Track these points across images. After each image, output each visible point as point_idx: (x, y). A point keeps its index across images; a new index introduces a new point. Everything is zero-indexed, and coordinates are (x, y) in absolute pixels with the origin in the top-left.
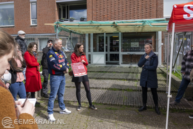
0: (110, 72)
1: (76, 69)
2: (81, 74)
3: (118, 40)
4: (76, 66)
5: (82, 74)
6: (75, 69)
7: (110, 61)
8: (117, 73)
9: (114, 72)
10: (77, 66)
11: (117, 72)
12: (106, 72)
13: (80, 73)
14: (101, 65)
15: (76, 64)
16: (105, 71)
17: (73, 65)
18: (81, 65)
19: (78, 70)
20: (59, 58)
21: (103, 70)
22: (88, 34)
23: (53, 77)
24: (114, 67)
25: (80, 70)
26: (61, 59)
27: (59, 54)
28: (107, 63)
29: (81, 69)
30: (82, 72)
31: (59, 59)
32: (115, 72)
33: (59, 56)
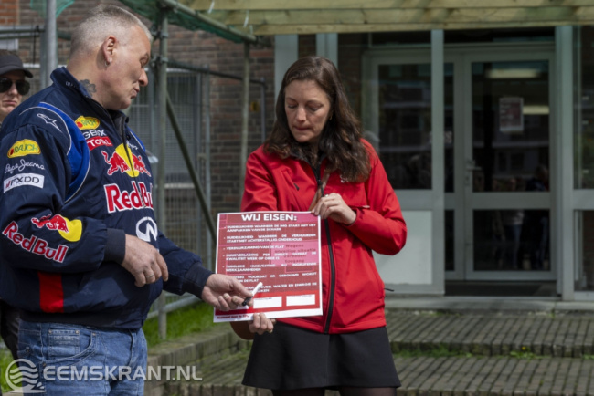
0: (491, 351)
1: (248, 263)
2: (276, 301)
3: (543, 110)
4: (255, 234)
5: (284, 307)
6: (242, 257)
7: (477, 268)
8: (546, 358)
9: (521, 351)
10: (261, 239)
11: (545, 350)
12: (455, 349)
13: (272, 294)
14: (403, 297)
15: (262, 222)
16: (448, 340)
17: (232, 228)
18: (299, 231)
19: (264, 271)
20: (109, 173)
21: (424, 337)
22: (294, 42)
23: (49, 342)
24: (515, 311)
25: (279, 270)
26: (124, 182)
27: (110, 138)
28: (452, 288)
29: (290, 269)
30: (284, 293)
31: (108, 180)
32: (532, 349)
33: (110, 150)
